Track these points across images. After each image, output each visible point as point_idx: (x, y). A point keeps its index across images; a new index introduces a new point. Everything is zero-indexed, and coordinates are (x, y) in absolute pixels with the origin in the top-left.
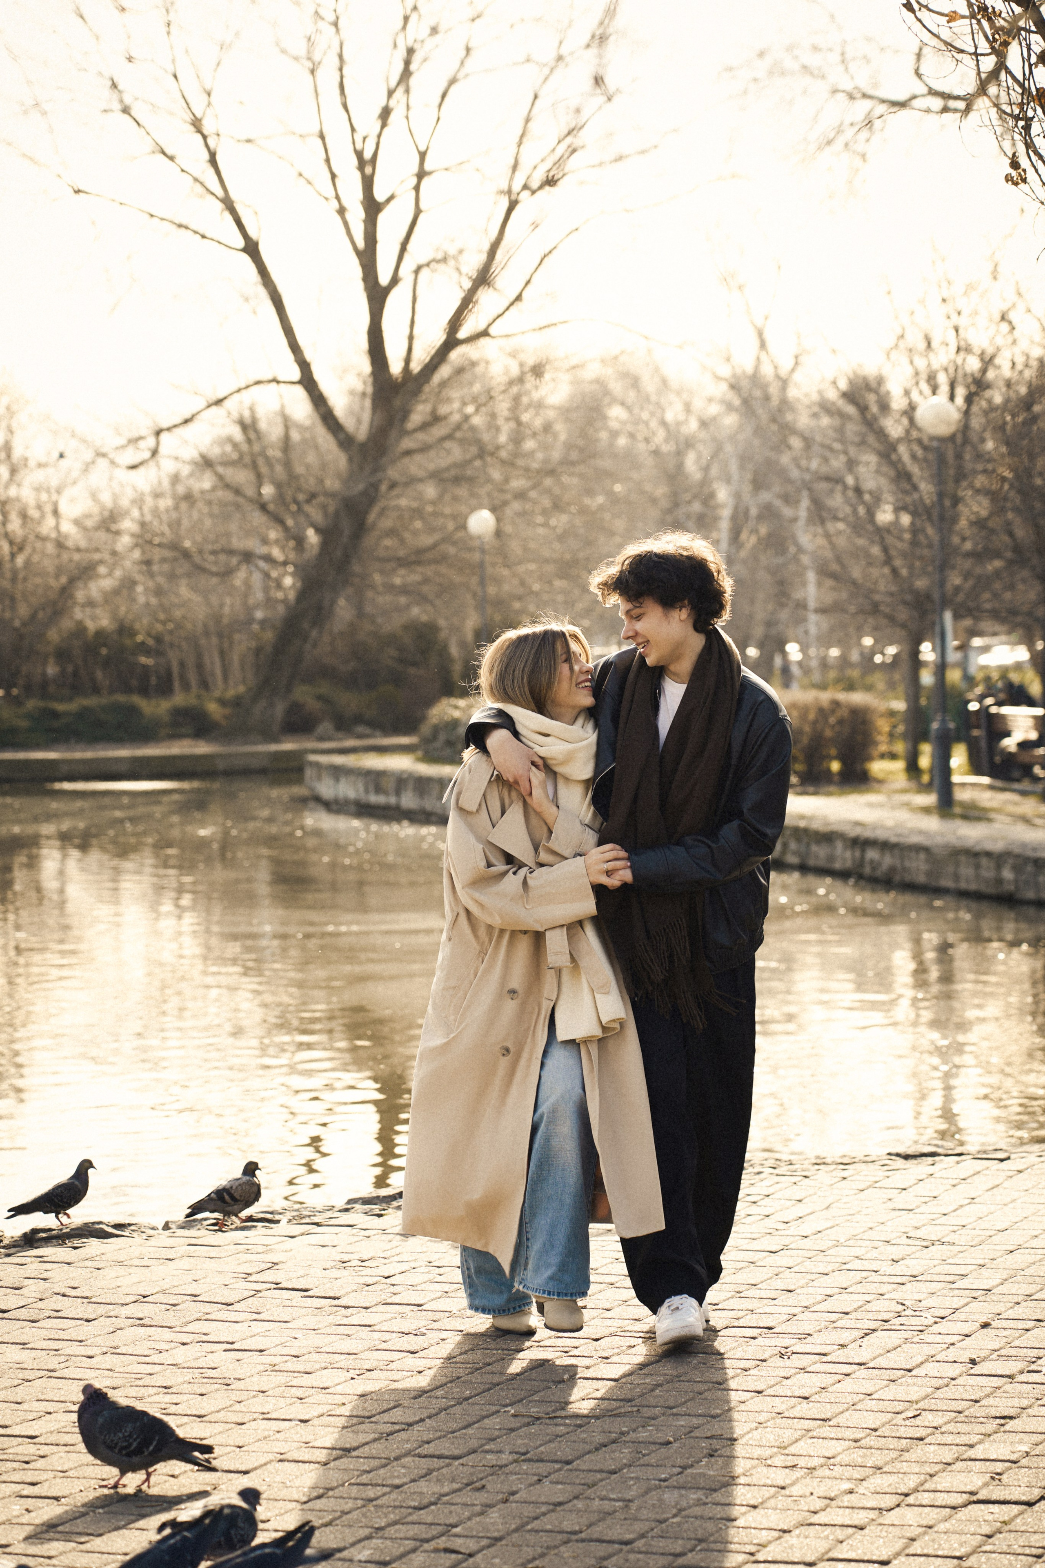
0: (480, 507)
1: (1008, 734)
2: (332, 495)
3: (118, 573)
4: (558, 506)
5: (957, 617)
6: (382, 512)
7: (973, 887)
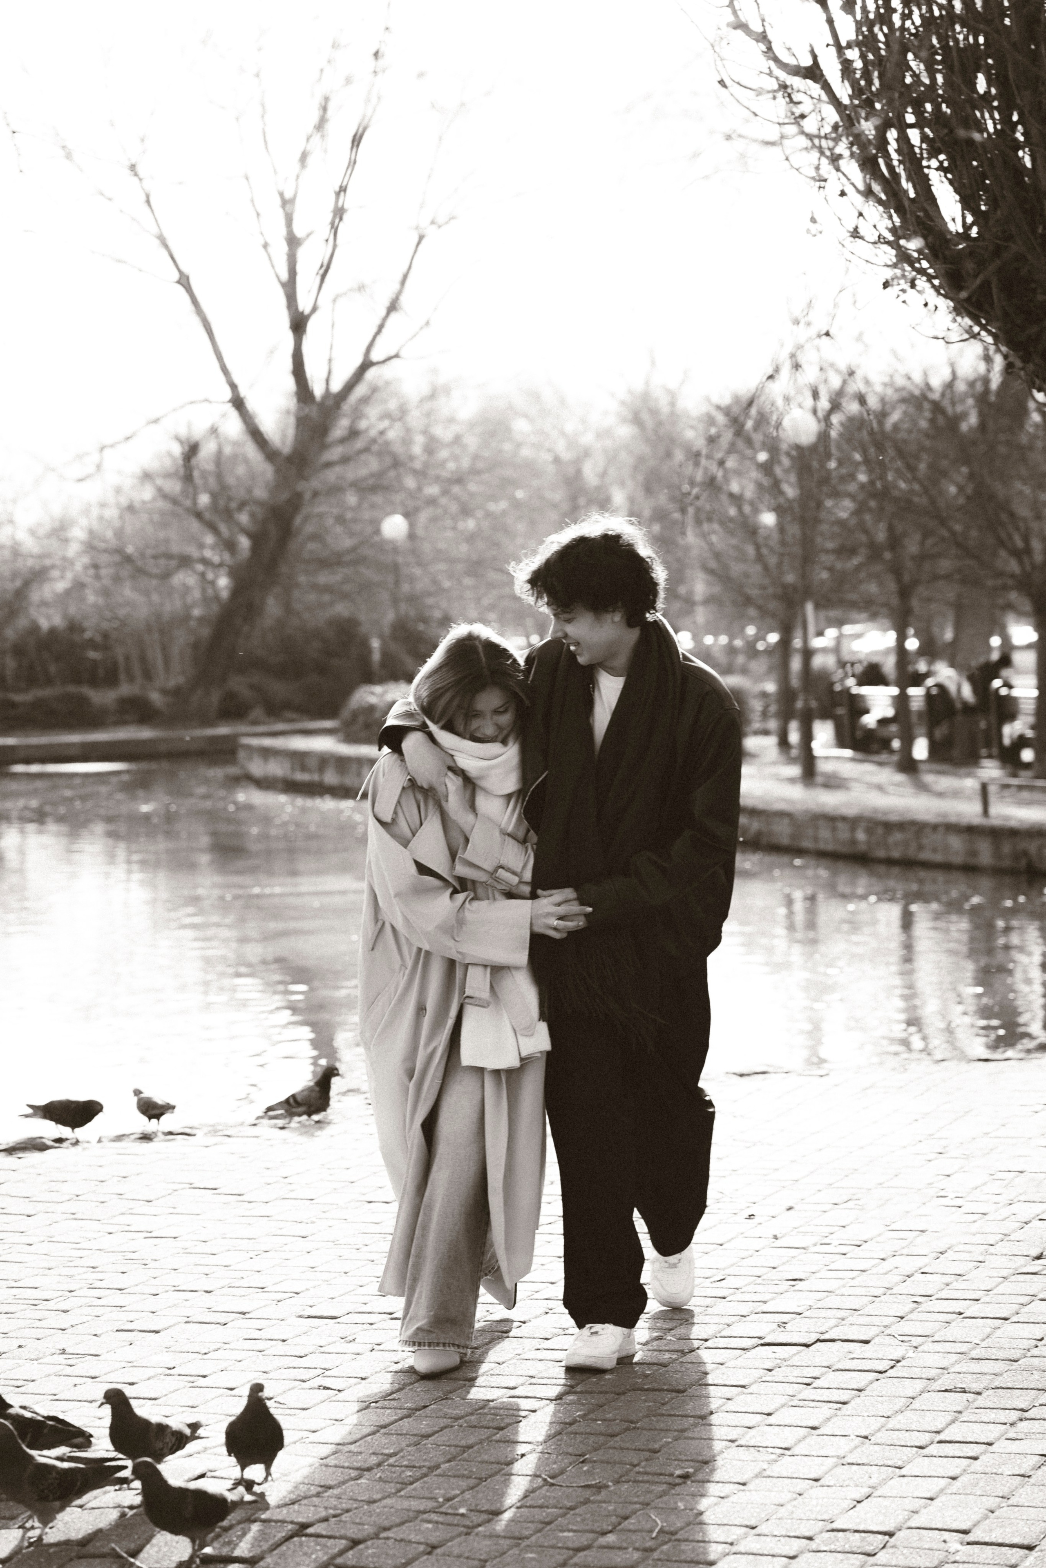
0: (394, 512)
1: (867, 711)
2: (260, 503)
3: (69, 575)
4: (466, 511)
5: (817, 607)
6: (307, 518)
7: (830, 847)
